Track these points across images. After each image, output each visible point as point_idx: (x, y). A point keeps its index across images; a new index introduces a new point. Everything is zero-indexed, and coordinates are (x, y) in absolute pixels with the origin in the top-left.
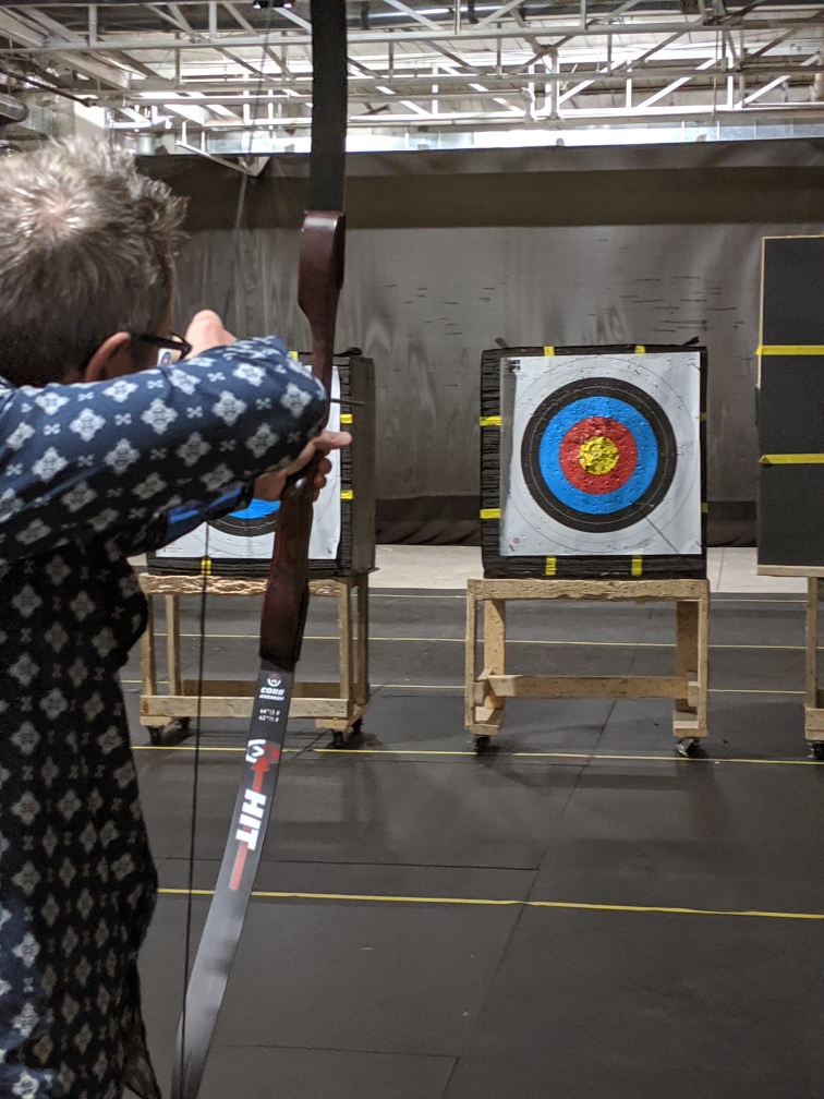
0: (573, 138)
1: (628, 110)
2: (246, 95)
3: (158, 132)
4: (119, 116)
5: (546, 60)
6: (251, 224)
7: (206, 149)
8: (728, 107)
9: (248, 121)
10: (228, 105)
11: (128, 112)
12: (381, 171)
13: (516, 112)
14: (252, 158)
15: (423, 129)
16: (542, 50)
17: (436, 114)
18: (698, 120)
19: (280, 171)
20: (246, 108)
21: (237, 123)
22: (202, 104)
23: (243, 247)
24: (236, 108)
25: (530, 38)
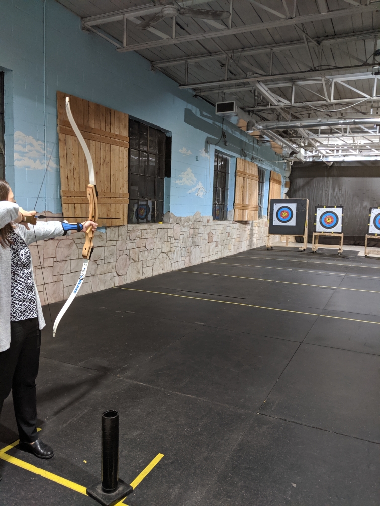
12: (359, 165)
14: (330, 162)
19: (336, 165)
23: (326, 181)
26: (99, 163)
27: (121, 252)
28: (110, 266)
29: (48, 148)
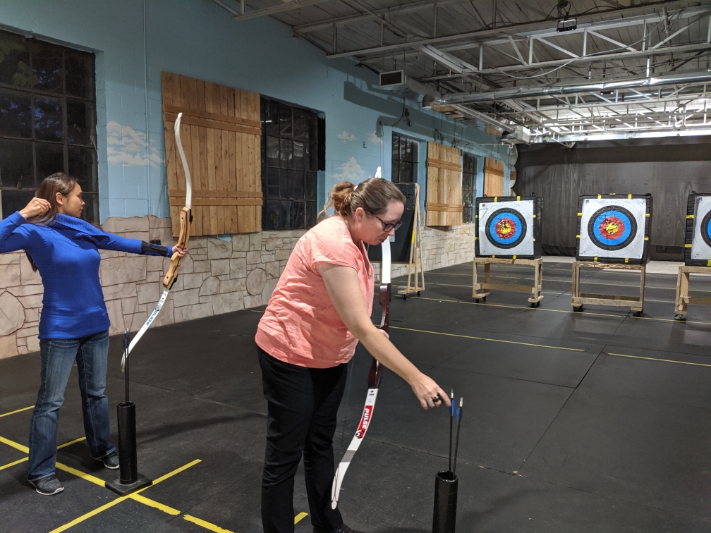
0: (683, 134)
1: (705, 124)
2: (573, 123)
3: (544, 136)
4: (532, 132)
5: (681, 109)
6: (569, 162)
7: (559, 140)
9: (573, 131)
10: (566, 127)
11: (535, 130)
12: (612, 146)
13: (664, 126)
14: (570, 143)
15: (631, 132)
16: (681, 106)
17: (636, 127)
19: (579, 146)
20: (573, 127)
21: (570, 132)
22: (559, 127)
23: (565, 169)
24: (570, 128)
25: (678, 101)
26: (219, 155)
27: (254, 266)
28: (239, 283)
29: (151, 140)
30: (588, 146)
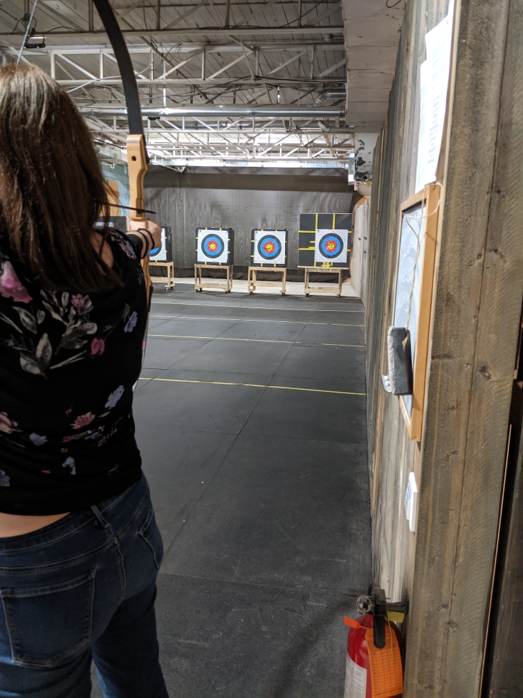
0: (266, 165)
1: (281, 157)
5: (252, 141)
6: (181, 186)
8: (308, 158)
9: (175, 156)
10: (169, 151)
12: (219, 172)
14: (180, 167)
15: (224, 160)
16: (251, 138)
17: (226, 156)
18: (301, 161)
19: (189, 171)
20: (174, 152)
22: (161, 150)
23: (178, 193)
24: (171, 151)
25: (245, 134)
30: (197, 172)
